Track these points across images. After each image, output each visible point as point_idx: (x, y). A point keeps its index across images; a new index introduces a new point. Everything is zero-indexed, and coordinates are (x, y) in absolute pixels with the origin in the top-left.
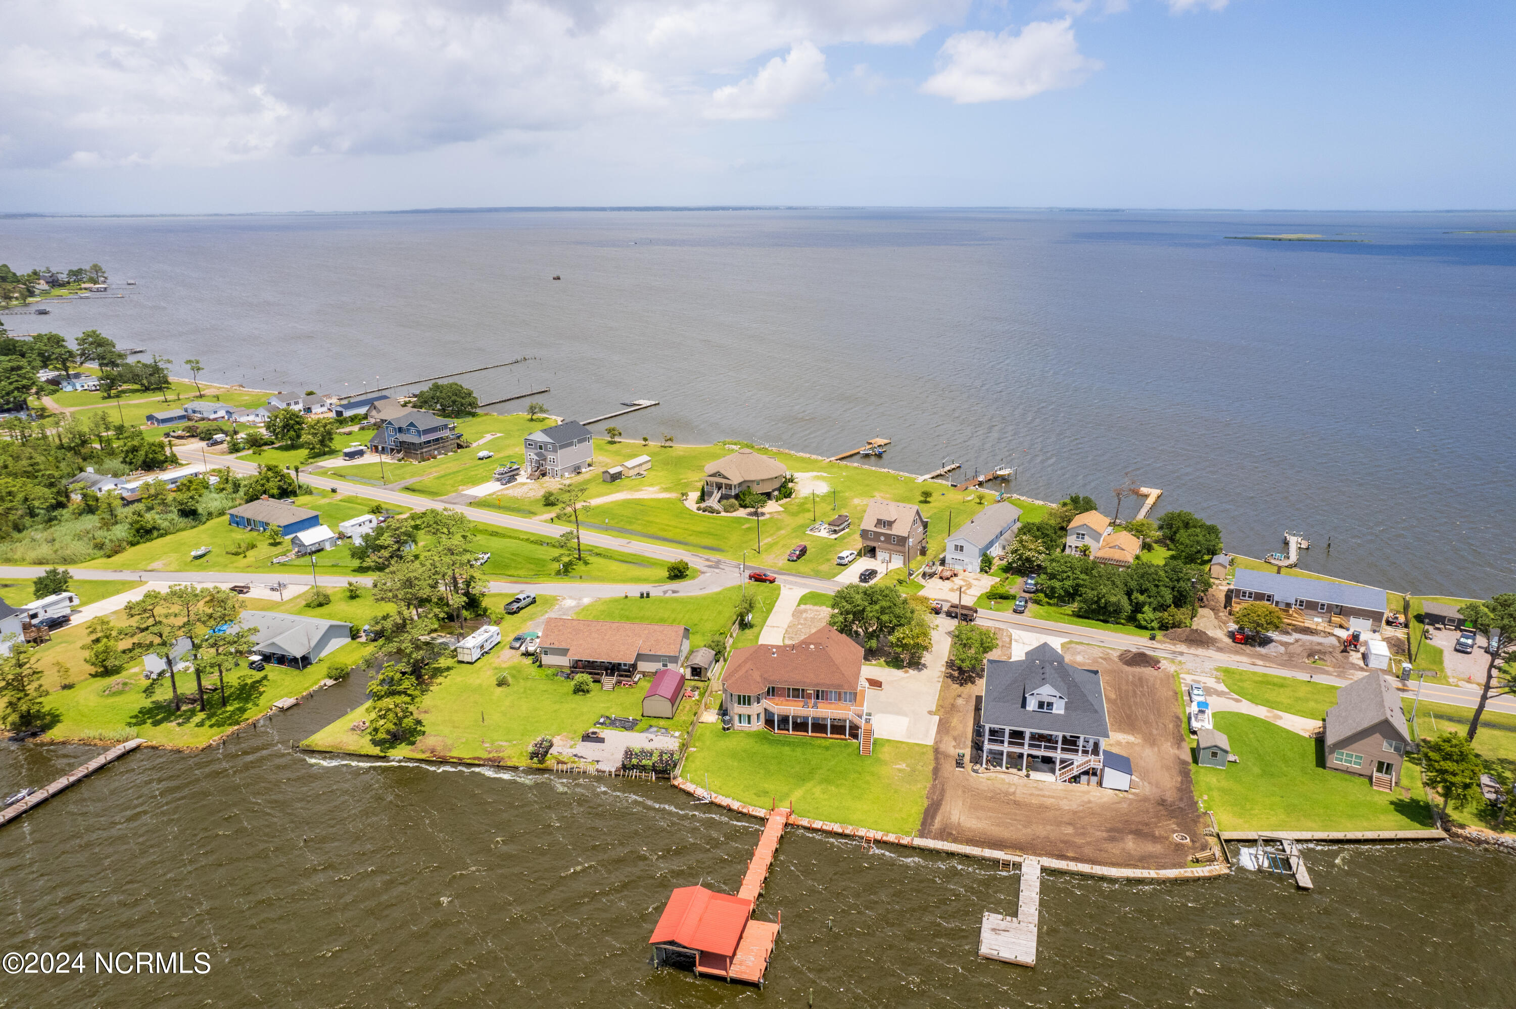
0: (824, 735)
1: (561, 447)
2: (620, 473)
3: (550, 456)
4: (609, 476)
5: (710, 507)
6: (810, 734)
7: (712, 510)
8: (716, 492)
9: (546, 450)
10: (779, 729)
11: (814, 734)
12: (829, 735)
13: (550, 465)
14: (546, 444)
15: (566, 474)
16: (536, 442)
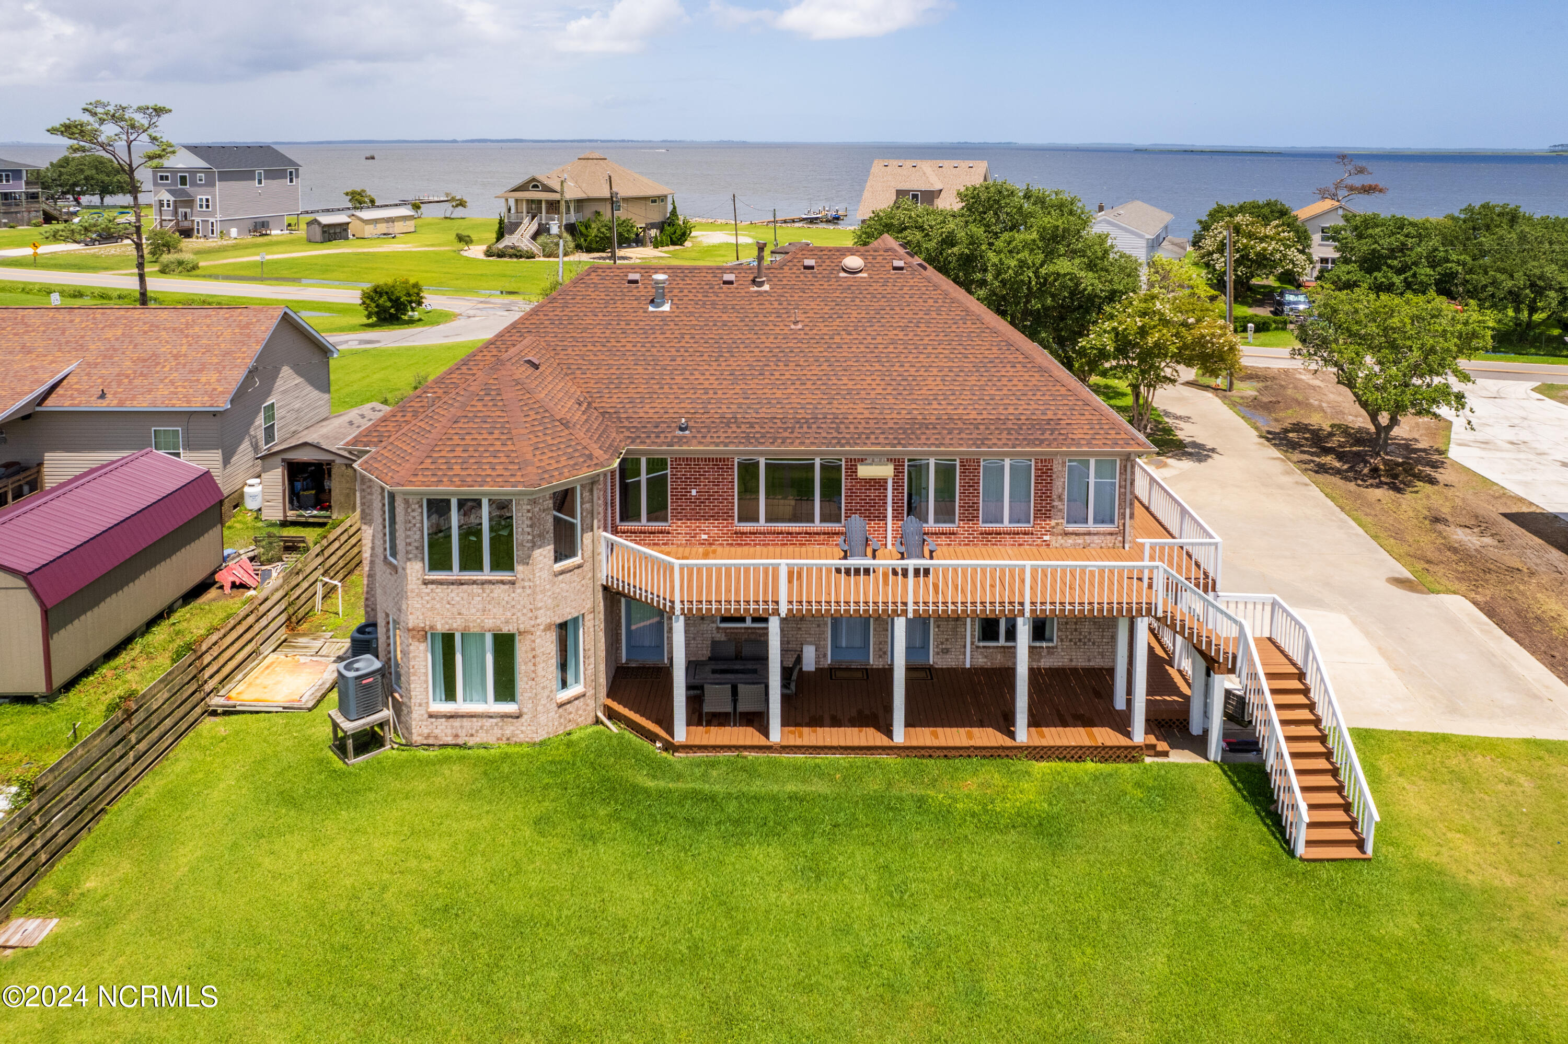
0: (988, 737)
1: (226, 176)
2: (344, 227)
3: (201, 196)
4: (317, 230)
5: (513, 248)
6: (900, 736)
7: (517, 254)
8: (526, 221)
9: (194, 184)
10: (697, 716)
11: (925, 736)
12: (1023, 734)
13: (201, 214)
14: (193, 172)
15: (234, 232)
16: (174, 171)
